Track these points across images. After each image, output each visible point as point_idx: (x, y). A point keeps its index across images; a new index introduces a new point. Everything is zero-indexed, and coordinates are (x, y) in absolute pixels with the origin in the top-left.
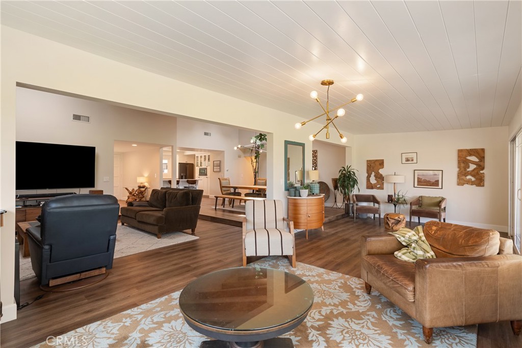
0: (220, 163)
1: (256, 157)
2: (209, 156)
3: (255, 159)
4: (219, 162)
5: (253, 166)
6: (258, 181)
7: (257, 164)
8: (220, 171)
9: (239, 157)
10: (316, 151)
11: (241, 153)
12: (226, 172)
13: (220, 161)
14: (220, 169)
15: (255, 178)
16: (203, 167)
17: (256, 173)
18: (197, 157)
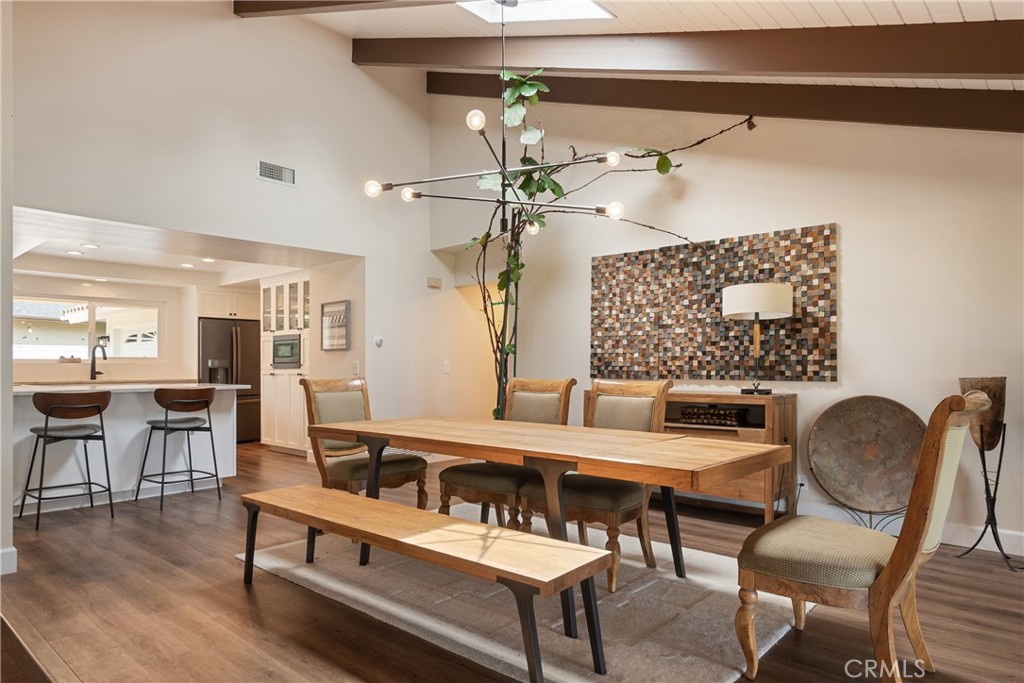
0: (348, 310)
1: (505, 280)
2: (306, 284)
3: (501, 287)
4: (342, 307)
5: (491, 322)
6: (519, 394)
7: (511, 308)
8: (347, 348)
9: (434, 286)
10: (833, 228)
11: (441, 271)
12: (370, 351)
13: (348, 303)
14: (348, 336)
15: (502, 376)
16: (286, 331)
17: (504, 353)
18: (268, 291)
